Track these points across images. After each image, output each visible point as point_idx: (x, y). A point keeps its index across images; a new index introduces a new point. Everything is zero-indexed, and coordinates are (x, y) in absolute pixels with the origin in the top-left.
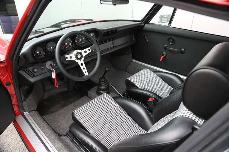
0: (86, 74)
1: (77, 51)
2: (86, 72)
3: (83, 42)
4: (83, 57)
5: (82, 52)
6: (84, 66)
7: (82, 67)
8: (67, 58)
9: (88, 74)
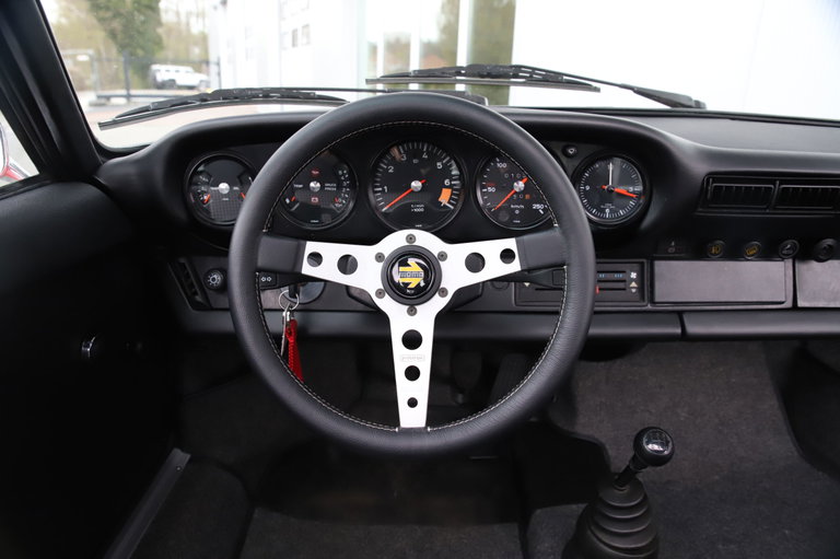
0: (413, 418)
1: (411, 238)
2: (412, 403)
3: (536, 206)
4: (444, 292)
5: (443, 256)
6: (423, 357)
7: (402, 357)
8: (316, 258)
9: (426, 428)
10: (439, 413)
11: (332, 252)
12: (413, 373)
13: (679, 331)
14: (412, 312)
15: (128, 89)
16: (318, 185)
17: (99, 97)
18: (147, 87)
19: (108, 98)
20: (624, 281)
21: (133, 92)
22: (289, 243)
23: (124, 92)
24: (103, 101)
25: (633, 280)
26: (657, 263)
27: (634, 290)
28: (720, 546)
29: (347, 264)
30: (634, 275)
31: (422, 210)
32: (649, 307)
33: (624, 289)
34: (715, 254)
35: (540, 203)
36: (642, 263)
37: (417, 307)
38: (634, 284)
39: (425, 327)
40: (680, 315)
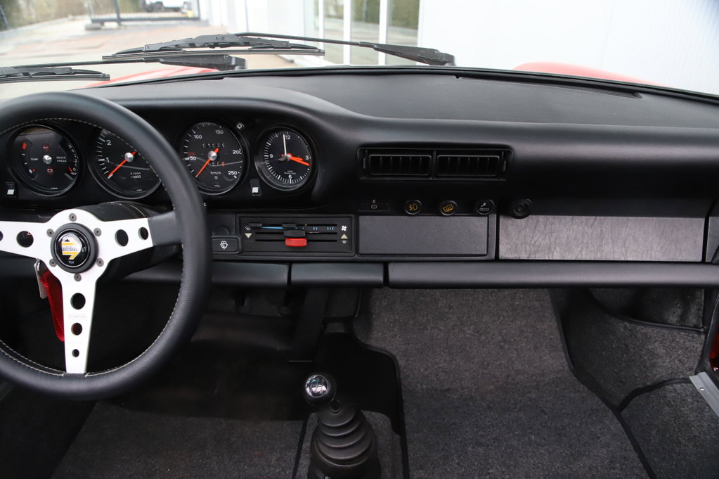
1: (73, 217)
2: (76, 353)
3: (231, 172)
4: (101, 263)
5: (98, 232)
6: (85, 316)
7: (71, 315)
9: (85, 374)
10: (97, 362)
12: (77, 329)
13: (380, 278)
14: (78, 278)
15: (118, 13)
16: (50, 158)
17: (94, 21)
18: (138, 10)
19: (102, 22)
20: (336, 233)
21: (123, 16)
23: (114, 16)
24: (98, 25)
25: (343, 232)
26: (361, 218)
27: (344, 242)
28: (470, 449)
29: (25, 239)
30: (344, 228)
31: (139, 177)
32: (357, 257)
33: (336, 241)
34: (413, 211)
35: (234, 170)
36: (351, 217)
37: (82, 275)
38: (344, 237)
39: (89, 291)
40: (385, 265)
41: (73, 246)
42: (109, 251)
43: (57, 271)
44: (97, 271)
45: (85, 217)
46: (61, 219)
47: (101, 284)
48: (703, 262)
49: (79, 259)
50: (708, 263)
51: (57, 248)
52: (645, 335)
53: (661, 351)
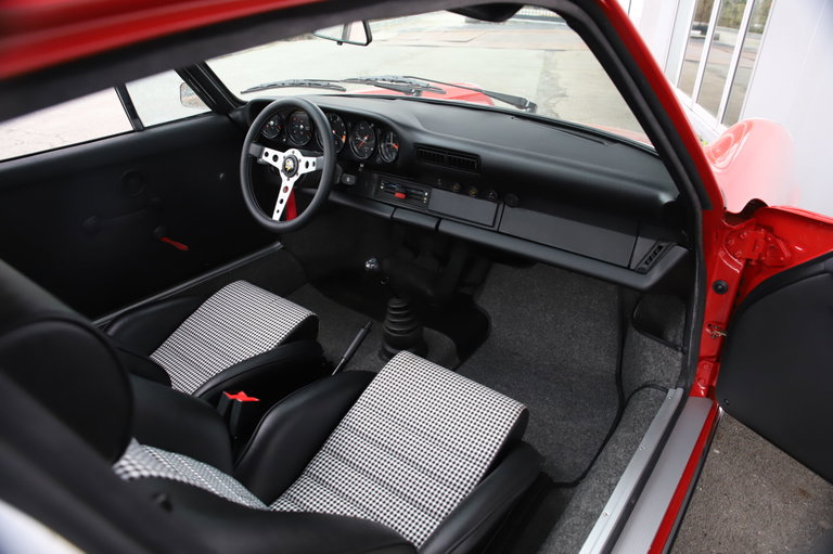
1: (293, 152)
2: (278, 211)
4: (298, 174)
5: (300, 160)
6: (286, 197)
7: (281, 195)
8: (267, 154)
11: (272, 152)
12: (282, 201)
13: (434, 226)
14: (288, 180)
20: (422, 196)
22: (259, 147)
25: (425, 196)
27: (425, 202)
29: (275, 158)
30: (426, 194)
32: (427, 211)
33: (421, 200)
34: (455, 190)
37: (290, 178)
38: (425, 199)
39: (290, 186)
40: (440, 219)
41: (290, 165)
42: (302, 170)
43: (282, 175)
44: (296, 178)
45: (297, 153)
46: (289, 152)
47: (296, 183)
48: (628, 268)
49: (290, 171)
50: (633, 270)
51: (284, 165)
52: (644, 343)
53: (651, 360)
